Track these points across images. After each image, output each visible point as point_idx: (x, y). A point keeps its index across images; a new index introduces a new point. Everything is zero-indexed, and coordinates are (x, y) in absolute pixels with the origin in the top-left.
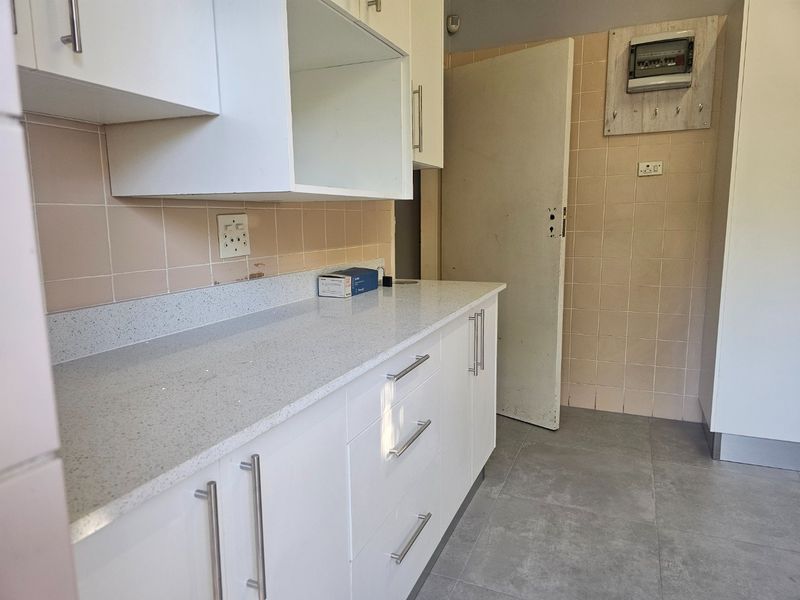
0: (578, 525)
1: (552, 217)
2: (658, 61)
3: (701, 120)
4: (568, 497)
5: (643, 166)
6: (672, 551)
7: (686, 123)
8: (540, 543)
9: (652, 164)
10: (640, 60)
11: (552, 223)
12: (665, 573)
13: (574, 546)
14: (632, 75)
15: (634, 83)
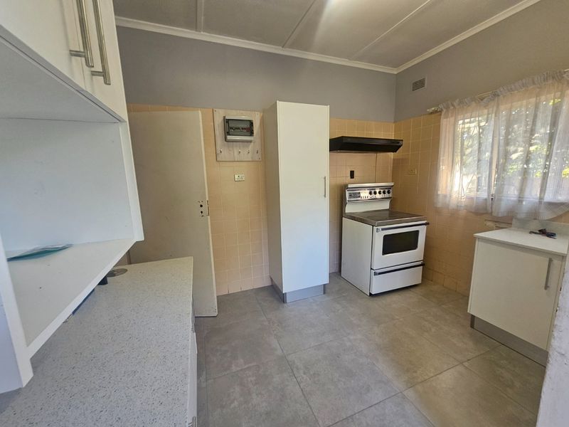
0: (254, 378)
1: (201, 206)
2: (239, 128)
3: (257, 157)
4: (242, 361)
5: (236, 177)
6: (297, 369)
7: (252, 158)
8: (243, 406)
9: (240, 176)
10: (231, 127)
11: (202, 209)
12: (302, 385)
13: (260, 396)
14: (228, 133)
15: (229, 137)
